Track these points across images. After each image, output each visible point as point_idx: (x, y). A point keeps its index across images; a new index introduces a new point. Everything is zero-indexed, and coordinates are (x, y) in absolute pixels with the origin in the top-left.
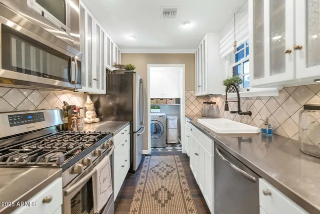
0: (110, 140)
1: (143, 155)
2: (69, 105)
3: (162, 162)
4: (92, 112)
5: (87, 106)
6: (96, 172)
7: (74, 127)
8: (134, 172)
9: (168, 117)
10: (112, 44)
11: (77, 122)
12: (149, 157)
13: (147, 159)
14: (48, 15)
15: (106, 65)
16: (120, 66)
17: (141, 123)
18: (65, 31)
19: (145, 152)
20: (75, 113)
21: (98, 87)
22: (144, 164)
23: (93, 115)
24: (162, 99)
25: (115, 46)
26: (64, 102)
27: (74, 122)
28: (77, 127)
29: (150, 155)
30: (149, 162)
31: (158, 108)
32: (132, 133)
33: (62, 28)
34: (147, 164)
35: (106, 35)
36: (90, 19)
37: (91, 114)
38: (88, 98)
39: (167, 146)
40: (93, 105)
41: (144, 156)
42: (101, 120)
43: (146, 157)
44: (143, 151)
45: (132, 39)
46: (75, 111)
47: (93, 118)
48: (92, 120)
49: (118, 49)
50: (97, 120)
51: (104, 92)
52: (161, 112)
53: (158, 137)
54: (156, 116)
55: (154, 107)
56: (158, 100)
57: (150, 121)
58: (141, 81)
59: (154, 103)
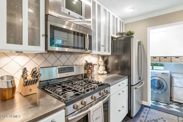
0: (106, 89)
1: (142, 105)
2: (88, 62)
3: (162, 118)
4: (103, 67)
5: (100, 63)
6: (90, 112)
7: (89, 76)
8: (131, 118)
9: (173, 75)
10: (117, 19)
11: (91, 73)
12: (148, 109)
13: (146, 110)
14: (72, 13)
15: (112, 35)
16: (122, 34)
17: (140, 78)
18: (82, 19)
19: (144, 103)
20: (91, 68)
21: (105, 51)
22: (142, 114)
23: (103, 69)
24: (165, 57)
25: (119, 19)
26: (86, 61)
27: (89, 73)
28: (91, 76)
29: (149, 108)
30: (147, 114)
31: (162, 65)
32: (130, 86)
33: (80, 18)
34: (145, 115)
35: (112, 14)
36: (99, 7)
37: (102, 68)
38: (100, 58)
39: (171, 104)
40: (103, 62)
41: (143, 107)
42: (108, 73)
43: (145, 108)
44: (143, 101)
45: (131, 10)
46: (91, 66)
47: (103, 71)
48: (102, 72)
49: (122, 21)
50: (106, 72)
51: (110, 54)
52: (164, 70)
53: (160, 92)
54: (158, 73)
55: (156, 65)
56: (161, 59)
57: (150, 77)
58: (139, 43)
59: (156, 61)
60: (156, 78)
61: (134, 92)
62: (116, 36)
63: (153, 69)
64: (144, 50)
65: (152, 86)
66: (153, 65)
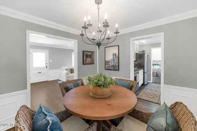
8: (144, 85)
12: (151, 83)
15: (136, 52)
17: (148, 70)
19: (149, 82)
24: (160, 61)
31: (158, 65)
32: (144, 72)
52: (160, 67)
53: (157, 78)
54: (156, 69)
55: (155, 65)
56: (158, 61)
57: (152, 70)
58: (148, 55)
59: (155, 63)
60: (155, 71)
61: (146, 75)
62: (138, 52)
63: (153, 67)
64: (149, 58)
65: (153, 76)
66: (154, 65)
